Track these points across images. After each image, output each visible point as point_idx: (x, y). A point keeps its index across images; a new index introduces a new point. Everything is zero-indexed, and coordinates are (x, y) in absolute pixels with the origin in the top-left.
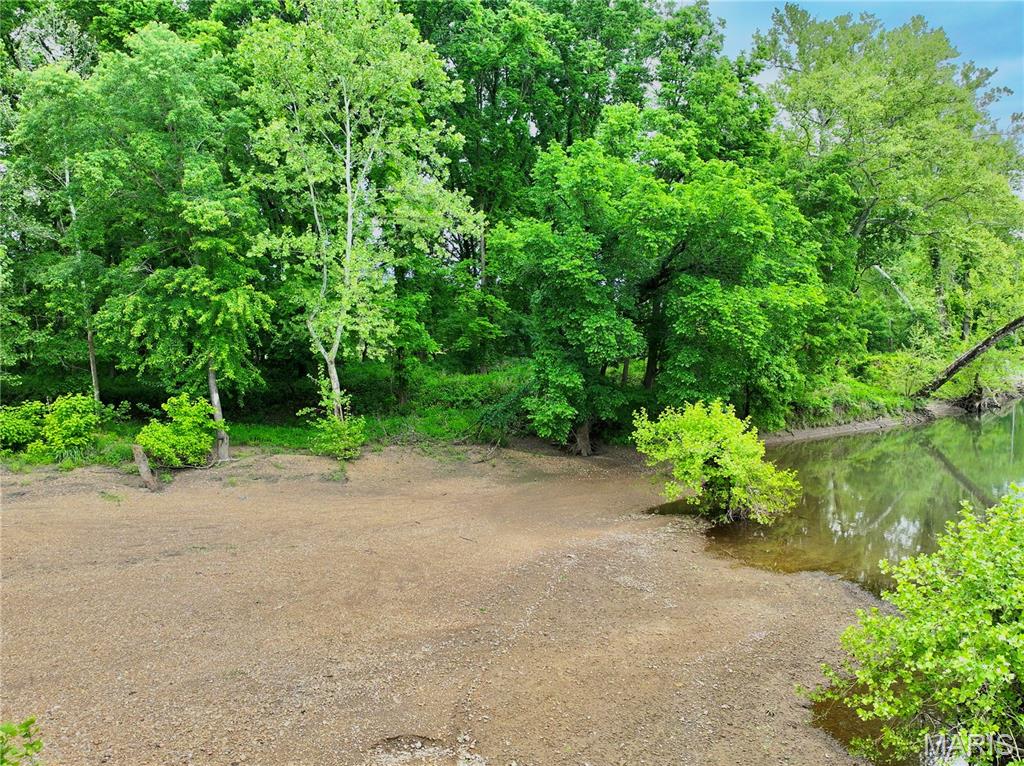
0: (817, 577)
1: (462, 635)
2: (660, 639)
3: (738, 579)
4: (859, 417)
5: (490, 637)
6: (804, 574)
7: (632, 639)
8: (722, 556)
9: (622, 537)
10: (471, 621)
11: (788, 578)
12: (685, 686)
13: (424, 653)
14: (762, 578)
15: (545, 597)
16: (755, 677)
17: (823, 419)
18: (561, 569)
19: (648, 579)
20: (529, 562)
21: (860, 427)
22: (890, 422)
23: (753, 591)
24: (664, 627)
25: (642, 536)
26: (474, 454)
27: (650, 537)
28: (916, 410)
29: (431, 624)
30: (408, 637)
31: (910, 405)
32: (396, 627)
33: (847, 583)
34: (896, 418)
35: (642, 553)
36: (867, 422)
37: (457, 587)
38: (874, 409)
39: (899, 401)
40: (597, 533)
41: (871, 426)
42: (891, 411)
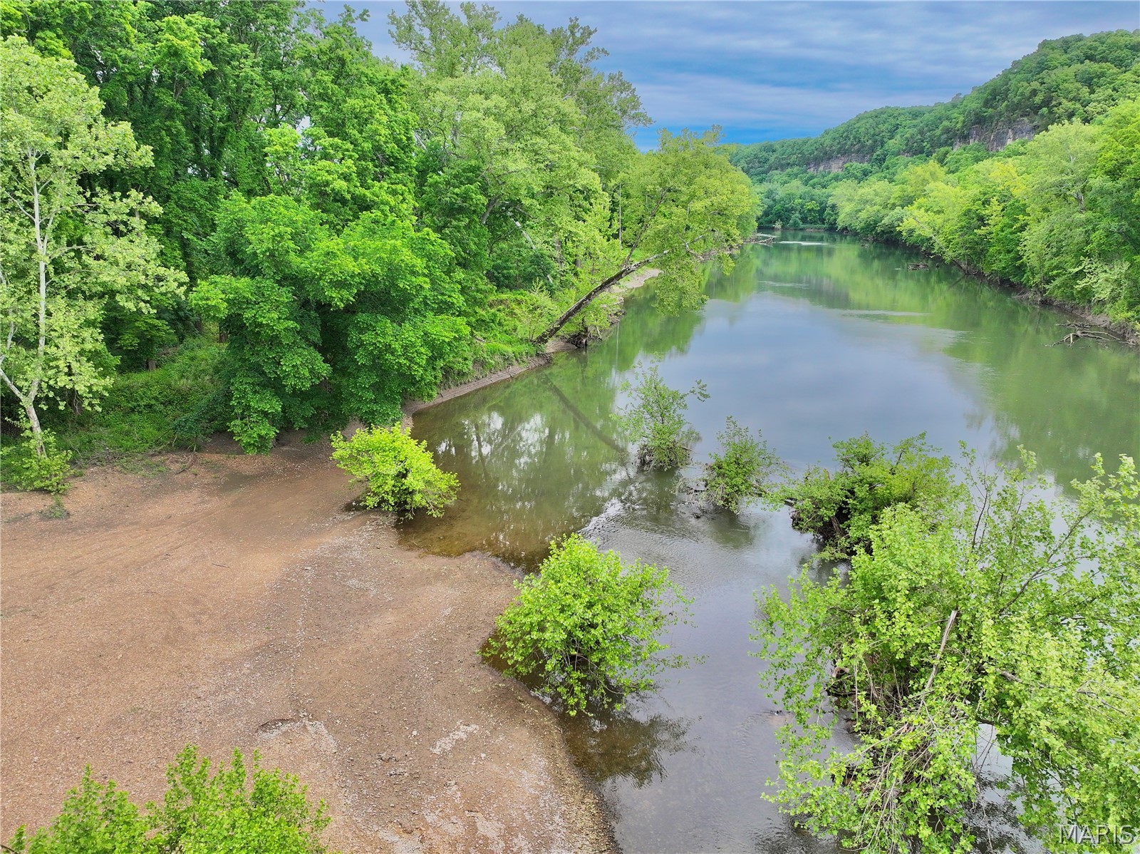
0: (475, 556)
1: (264, 650)
2: (390, 626)
3: (426, 568)
4: (493, 370)
5: (285, 648)
6: (467, 555)
7: (374, 631)
8: (411, 548)
9: (337, 541)
10: (266, 639)
11: (457, 561)
12: (412, 655)
13: (248, 669)
14: (442, 563)
15: (305, 609)
16: (449, 641)
17: (465, 377)
18: (306, 582)
19: (368, 579)
20: (280, 580)
21: (494, 379)
22: (517, 369)
23: (438, 577)
24: (390, 618)
25: (352, 539)
26: (174, 463)
27: (357, 538)
28: (538, 355)
29: (240, 647)
30: (231, 660)
31: (532, 350)
32: (217, 654)
33: (494, 559)
34: (523, 365)
35: (356, 555)
36: (500, 373)
37: (239, 612)
38: (505, 360)
39: (524, 348)
40: (318, 541)
41: (503, 375)
42: (518, 358)
